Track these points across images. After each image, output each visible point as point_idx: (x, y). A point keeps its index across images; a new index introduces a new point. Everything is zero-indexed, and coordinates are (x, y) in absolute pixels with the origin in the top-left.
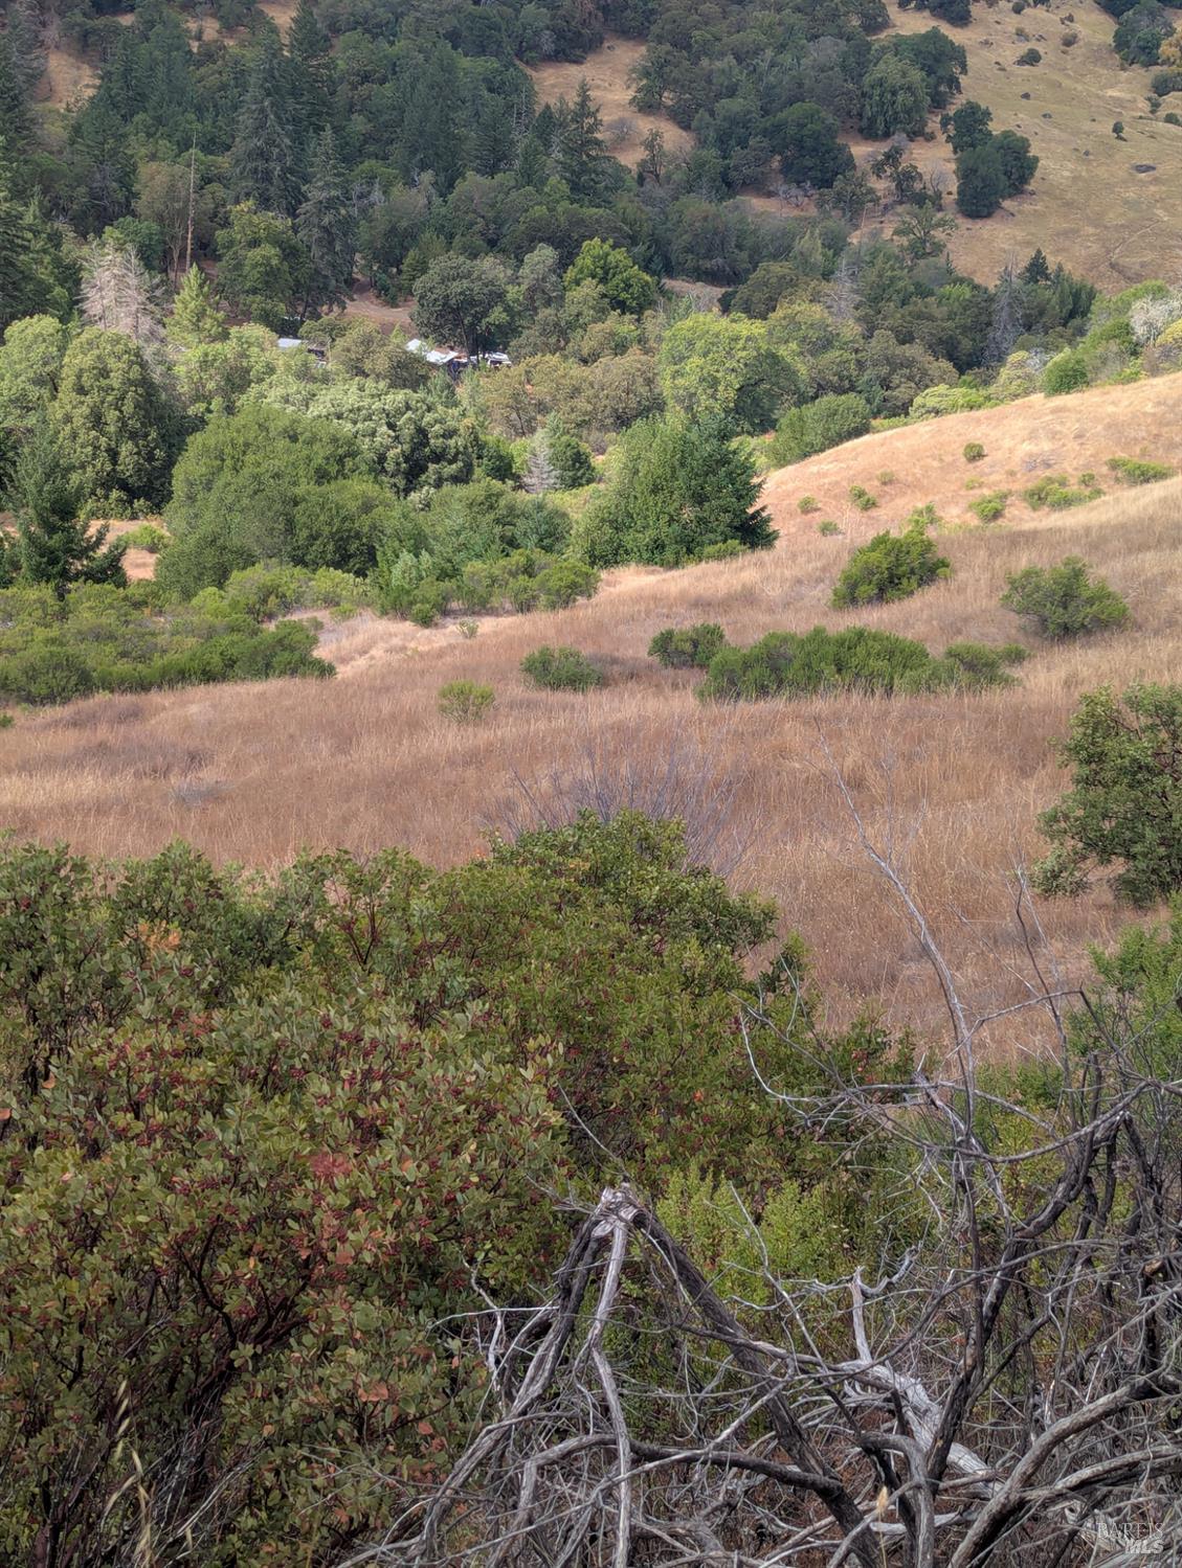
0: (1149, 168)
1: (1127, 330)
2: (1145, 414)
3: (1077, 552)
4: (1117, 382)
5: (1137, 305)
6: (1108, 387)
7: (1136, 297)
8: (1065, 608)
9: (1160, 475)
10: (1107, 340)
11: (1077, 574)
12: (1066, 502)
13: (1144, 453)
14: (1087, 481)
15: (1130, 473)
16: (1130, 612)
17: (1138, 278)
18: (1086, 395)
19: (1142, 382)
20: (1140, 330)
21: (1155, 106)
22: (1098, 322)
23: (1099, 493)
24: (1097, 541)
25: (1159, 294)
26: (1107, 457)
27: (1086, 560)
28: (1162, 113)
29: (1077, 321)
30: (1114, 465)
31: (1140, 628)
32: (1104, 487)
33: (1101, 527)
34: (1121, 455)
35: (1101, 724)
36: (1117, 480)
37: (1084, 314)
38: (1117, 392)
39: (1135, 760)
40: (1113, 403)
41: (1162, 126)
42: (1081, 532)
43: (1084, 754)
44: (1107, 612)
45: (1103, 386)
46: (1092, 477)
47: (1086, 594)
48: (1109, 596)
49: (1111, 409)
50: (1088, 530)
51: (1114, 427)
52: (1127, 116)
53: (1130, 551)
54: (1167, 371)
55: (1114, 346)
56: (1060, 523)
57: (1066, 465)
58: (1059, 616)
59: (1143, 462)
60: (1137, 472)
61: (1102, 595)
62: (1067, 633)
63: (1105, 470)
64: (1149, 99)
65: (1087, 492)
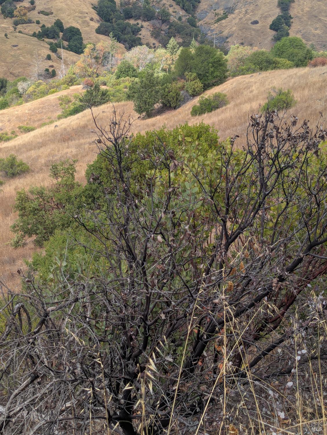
0: (16, 46)
1: (17, 91)
2: (26, 113)
3: (13, 153)
4: (17, 105)
5: (19, 83)
6: (15, 107)
7: (19, 81)
8: (12, 168)
9: (33, 130)
10: (12, 94)
11: (14, 159)
12: (8, 139)
13: (27, 124)
14: (13, 133)
15: (24, 130)
16: (30, 167)
17: (18, 76)
18: (9, 109)
19: (24, 104)
20: (21, 90)
21: (15, 29)
22: (9, 89)
23: (17, 136)
24: (18, 149)
25: (24, 80)
26: (17, 126)
27: (16, 155)
28: (17, 30)
29: (3, 89)
30: (20, 128)
31: (33, 172)
32: (18, 134)
33: (19, 145)
34: (21, 125)
35: (23, 199)
36: (21, 132)
37: (5, 87)
38: (17, 108)
39: (34, 208)
40: (17, 111)
41: (18, 34)
42: (13, 147)
43: (20, 208)
44: (24, 168)
45: (13, 106)
46: (14, 132)
47: (17, 164)
48: (23, 164)
49: (16, 113)
50: (15, 147)
51: (18, 117)
52: (8, 32)
53: (27, 151)
54: (30, 101)
55: (14, 95)
56: (7, 145)
57: (7, 129)
58: (10, 171)
59: (28, 126)
60: (26, 129)
61: (21, 164)
62: (14, 175)
63: (17, 129)
64: (13, 27)
65: (13, 136)
